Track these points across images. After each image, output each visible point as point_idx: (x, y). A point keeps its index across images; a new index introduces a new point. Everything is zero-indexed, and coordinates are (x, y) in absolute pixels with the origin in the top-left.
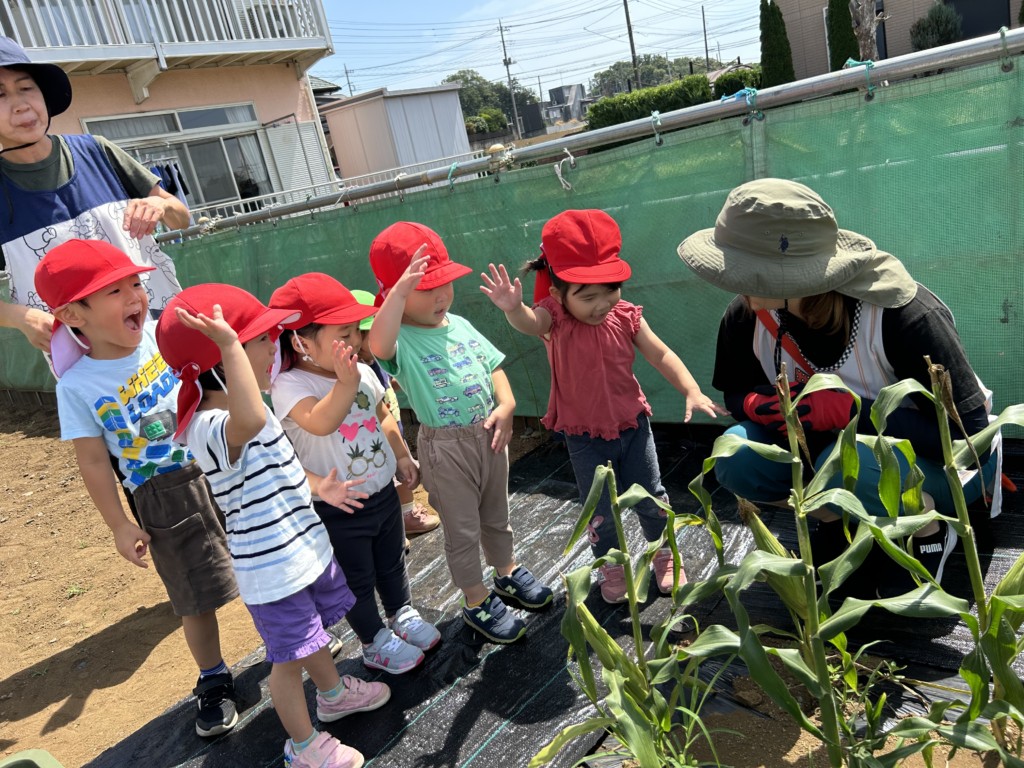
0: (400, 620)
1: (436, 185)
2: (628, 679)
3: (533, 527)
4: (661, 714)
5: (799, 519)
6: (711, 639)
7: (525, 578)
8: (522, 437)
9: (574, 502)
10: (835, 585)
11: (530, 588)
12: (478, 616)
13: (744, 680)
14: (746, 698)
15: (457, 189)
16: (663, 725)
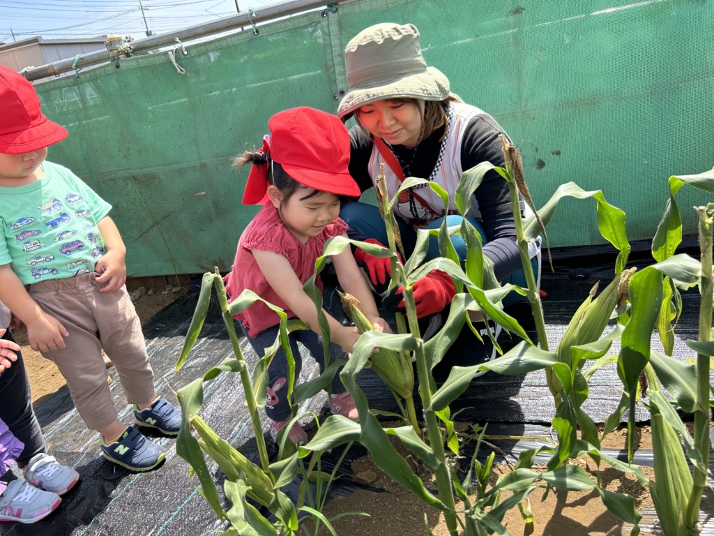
0: (33, 469)
1: (62, 75)
2: (250, 488)
3: (172, 364)
4: (287, 516)
5: (407, 292)
6: (330, 431)
7: (164, 409)
8: (163, 293)
9: (208, 338)
10: (438, 359)
11: (169, 417)
12: (116, 450)
13: (360, 462)
14: (364, 478)
15: (82, 77)
16: (290, 526)
